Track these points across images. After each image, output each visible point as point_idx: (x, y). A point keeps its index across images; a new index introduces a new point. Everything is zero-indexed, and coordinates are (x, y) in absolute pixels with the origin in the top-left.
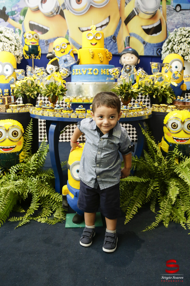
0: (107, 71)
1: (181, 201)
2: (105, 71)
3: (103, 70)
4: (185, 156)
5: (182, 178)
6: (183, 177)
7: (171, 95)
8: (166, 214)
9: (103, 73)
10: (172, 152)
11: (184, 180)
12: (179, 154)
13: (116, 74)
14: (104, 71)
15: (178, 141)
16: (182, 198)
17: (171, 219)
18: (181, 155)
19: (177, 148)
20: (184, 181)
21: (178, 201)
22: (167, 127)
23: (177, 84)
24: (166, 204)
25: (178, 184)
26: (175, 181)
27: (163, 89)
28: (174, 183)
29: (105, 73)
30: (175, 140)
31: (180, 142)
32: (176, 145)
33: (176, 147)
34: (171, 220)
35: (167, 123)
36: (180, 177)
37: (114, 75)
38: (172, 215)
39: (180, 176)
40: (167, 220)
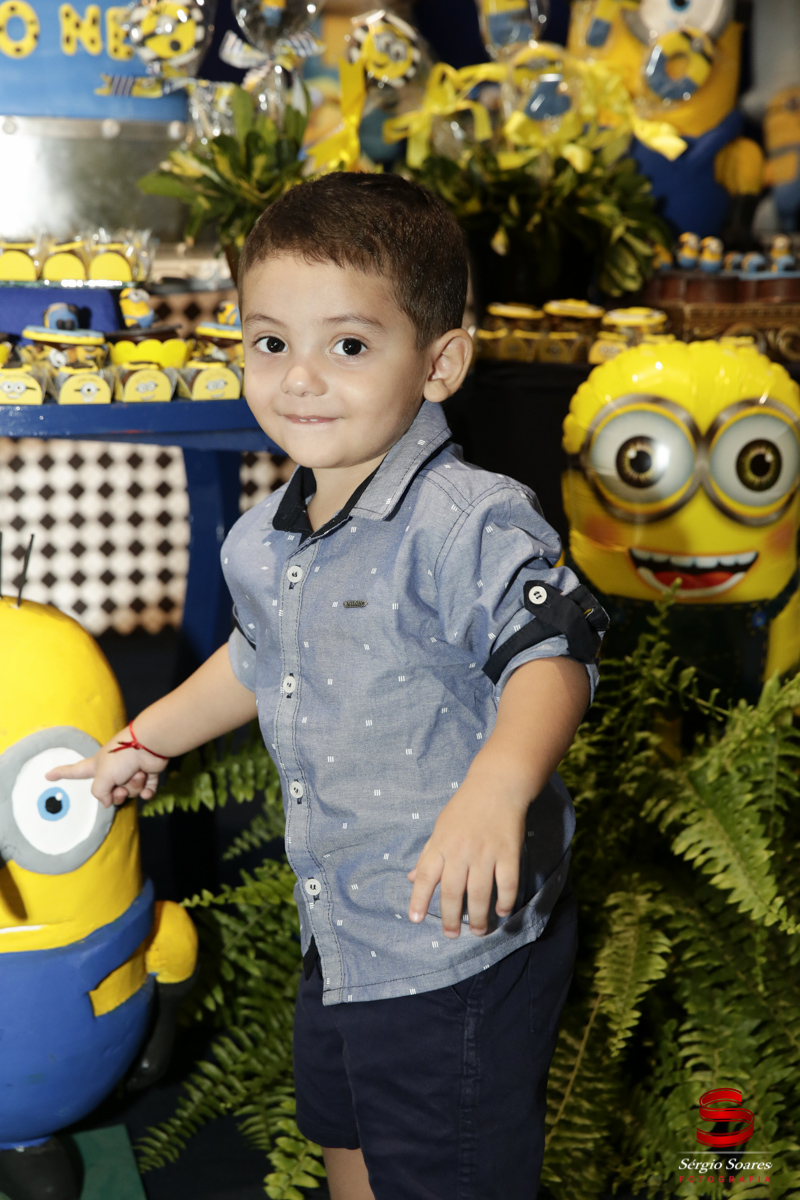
0: (111, 28)
1: (695, 1036)
2: (94, 21)
3: (74, 17)
4: (716, 691)
5: (700, 861)
6: (704, 851)
7: (628, 229)
8: (573, 1140)
9: (79, 43)
10: (622, 664)
11: (712, 876)
12: (675, 677)
13: (176, 46)
14: (87, 23)
15: (668, 582)
16: (700, 1014)
17: (613, 1176)
18: (688, 689)
19: (664, 631)
20: (714, 881)
21: (670, 1036)
22: (590, 473)
23: (684, 138)
24: (576, 1062)
25: (668, 909)
26: (649, 885)
27: (566, 180)
28: (642, 901)
29: (93, 42)
30: (645, 573)
31: (685, 586)
32: (655, 613)
33: (653, 630)
34: (615, 1185)
35: (587, 446)
36: (683, 855)
37: (159, 59)
38: (625, 1145)
39: (679, 847)
40: (585, 1188)
